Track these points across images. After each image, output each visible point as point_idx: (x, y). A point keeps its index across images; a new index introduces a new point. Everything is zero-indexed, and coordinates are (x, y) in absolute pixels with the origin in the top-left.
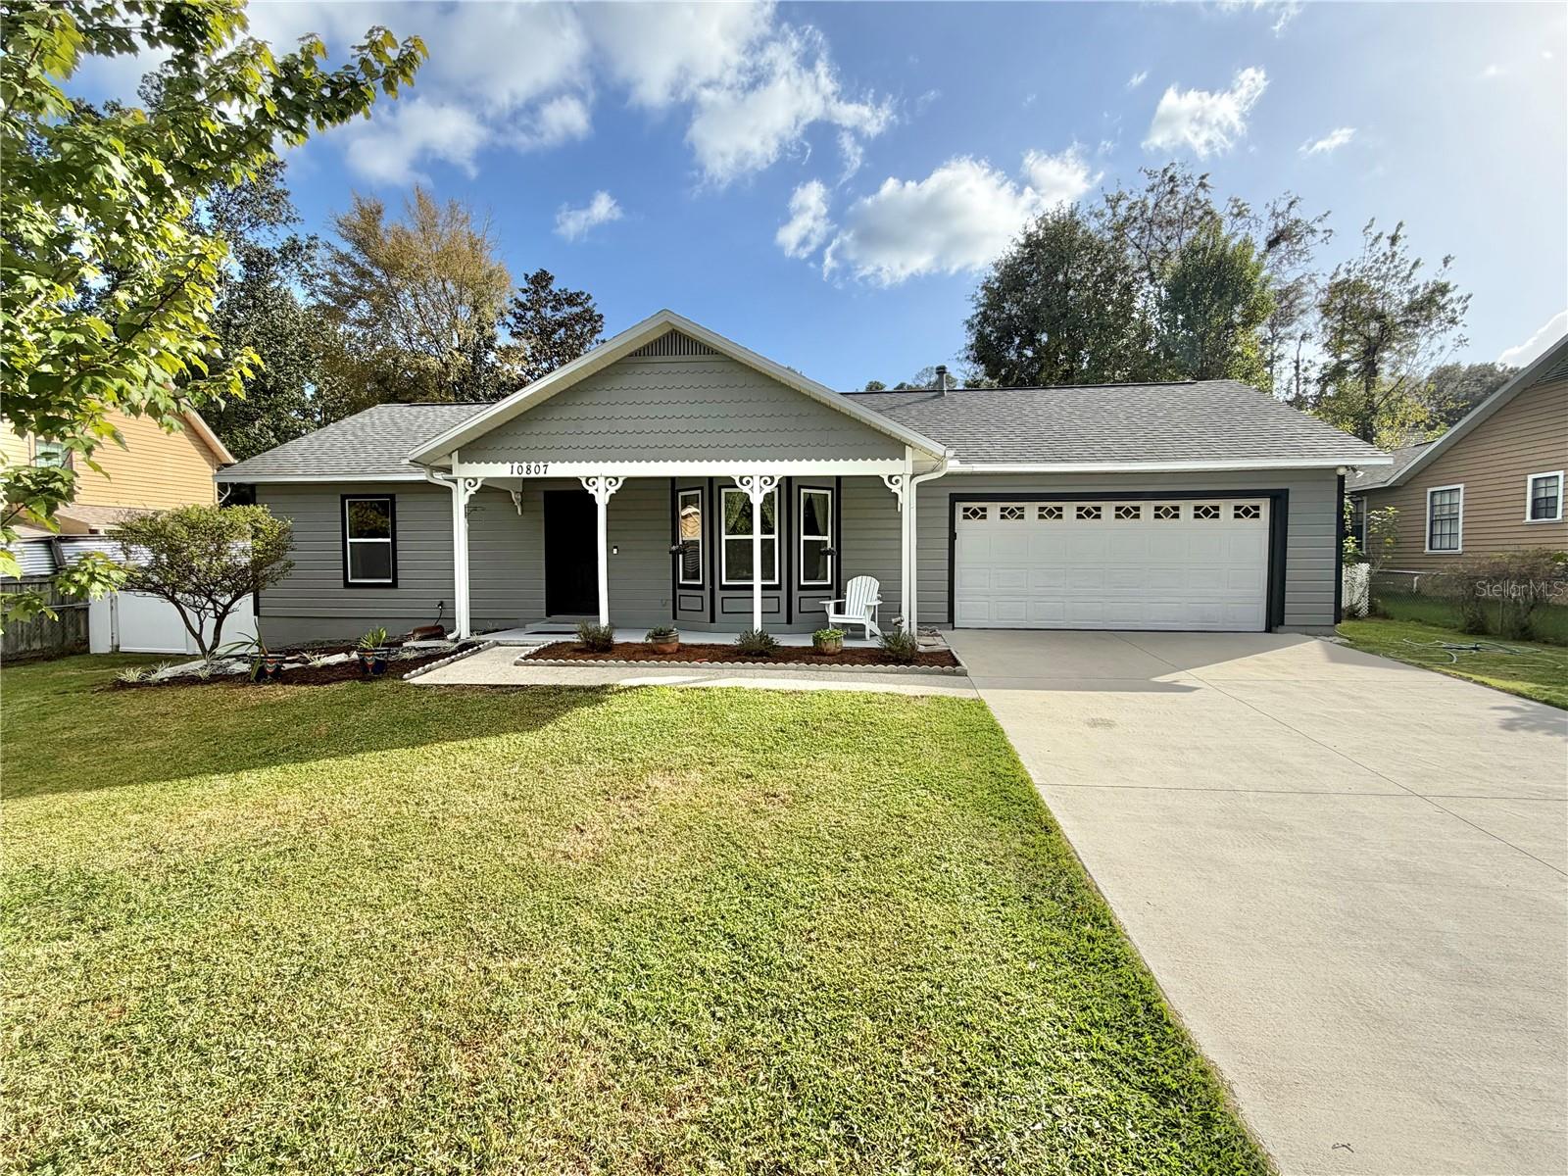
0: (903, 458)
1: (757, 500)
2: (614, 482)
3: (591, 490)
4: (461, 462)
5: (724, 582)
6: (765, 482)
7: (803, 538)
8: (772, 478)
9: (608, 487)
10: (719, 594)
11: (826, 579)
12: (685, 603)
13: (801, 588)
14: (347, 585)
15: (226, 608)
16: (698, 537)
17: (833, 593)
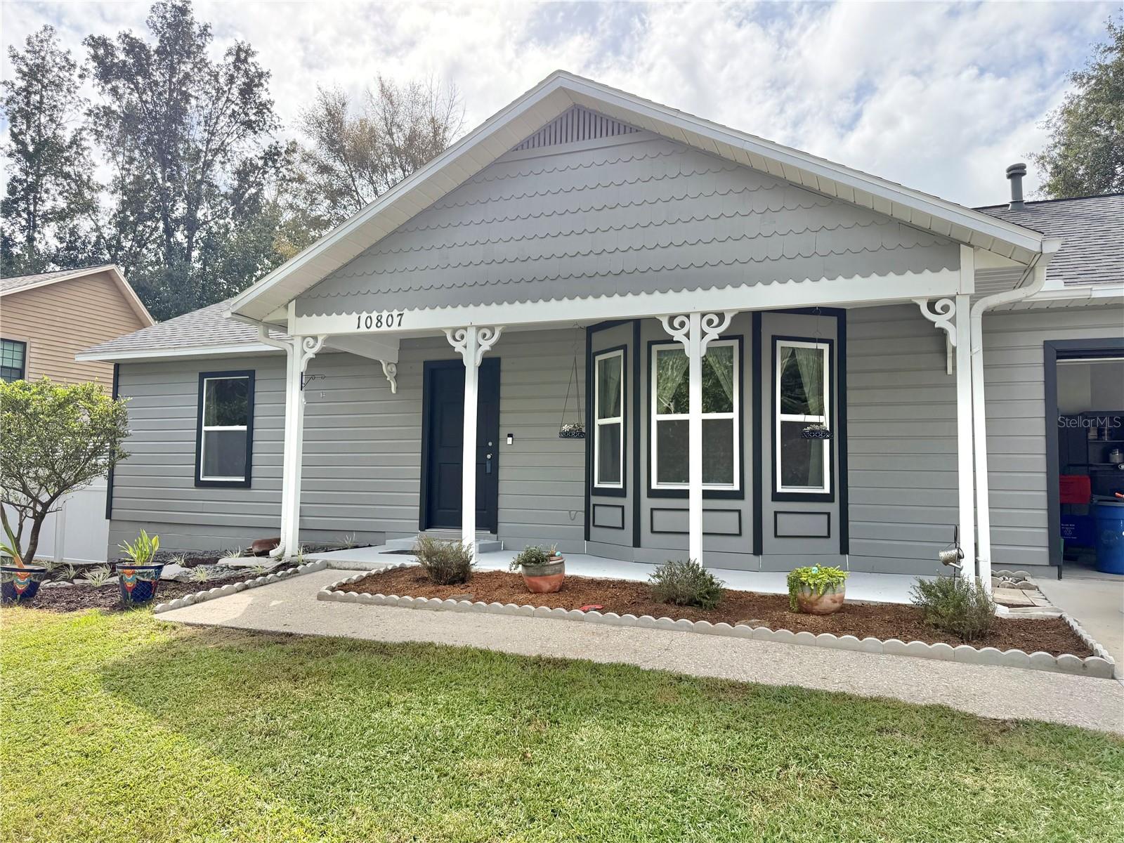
0: (955, 266)
1: (695, 351)
2: (489, 334)
3: (458, 347)
4: (299, 314)
5: (654, 486)
6: (710, 322)
7: (781, 417)
8: (721, 316)
9: (481, 341)
10: (647, 503)
11: (821, 484)
12: (602, 516)
13: (777, 497)
14: (199, 484)
15: (46, 506)
16: (620, 420)
17: (834, 508)
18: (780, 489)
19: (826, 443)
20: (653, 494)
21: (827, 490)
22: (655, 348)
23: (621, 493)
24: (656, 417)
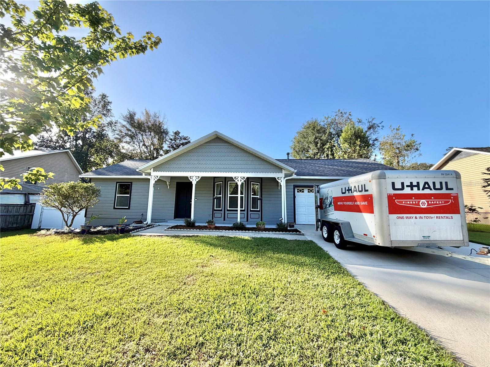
0: (282, 173)
1: (239, 184)
2: (198, 178)
3: (191, 180)
4: (154, 171)
6: (242, 179)
7: (252, 196)
8: (244, 178)
9: (196, 179)
10: (226, 212)
12: (216, 215)
13: (251, 211)
14: (114, 208)
15: (77, 213)
16: (221, 196)
17: (260, 213)
18: (251, 209)
19: (259, 201)
20: (228, 210)
21: (259, 210)
22: (229, 182)
23: (221, 210)
24: (229, 195)
